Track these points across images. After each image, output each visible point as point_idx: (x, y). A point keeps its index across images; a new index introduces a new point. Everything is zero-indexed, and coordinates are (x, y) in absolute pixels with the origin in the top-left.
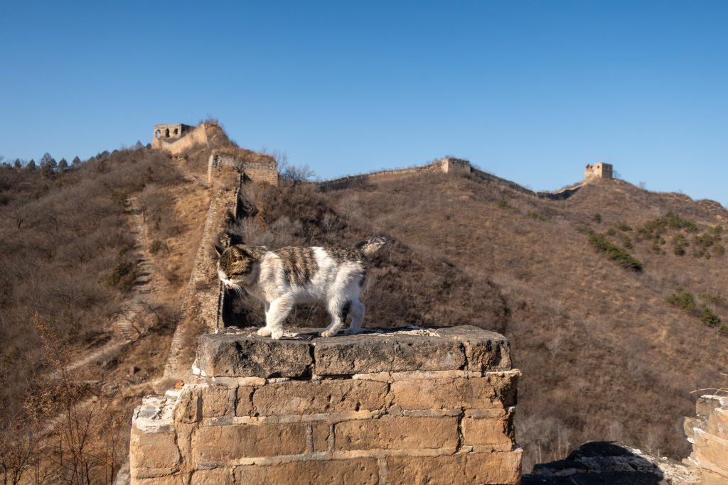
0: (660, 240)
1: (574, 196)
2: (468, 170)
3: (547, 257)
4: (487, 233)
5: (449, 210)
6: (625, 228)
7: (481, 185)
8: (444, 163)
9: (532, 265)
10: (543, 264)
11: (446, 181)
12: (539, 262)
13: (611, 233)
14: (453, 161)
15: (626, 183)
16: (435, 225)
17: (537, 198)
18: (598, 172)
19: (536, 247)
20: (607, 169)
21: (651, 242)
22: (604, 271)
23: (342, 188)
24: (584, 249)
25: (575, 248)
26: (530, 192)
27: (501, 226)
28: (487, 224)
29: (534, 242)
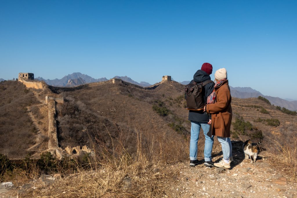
0: (180, 103)
1: (157, 88)
2: (121, 82)
3: (140, 112)
4: (124, 105)
5: (113, 98)
6: (171, 99)
7: (124, 88)
8: (113, 80)
9: (135, 115)
10: (138, 115)
11: (114, 87)
12: (137, 114)
13: (167, 101)
14: (116, 80)
15: (175, 82)
16: (108, 103)
17: (144, 90)
18: (166, 79)
19: (137, 109)
20: (169, 78)
21: (178, 104)
22: (154, 117)
23: (80, 89)
24: (150, 110)
25: (148, 110)
26: (142, 88)
27: (128, 103)
28: (124, 102)
29: (137, 108)
